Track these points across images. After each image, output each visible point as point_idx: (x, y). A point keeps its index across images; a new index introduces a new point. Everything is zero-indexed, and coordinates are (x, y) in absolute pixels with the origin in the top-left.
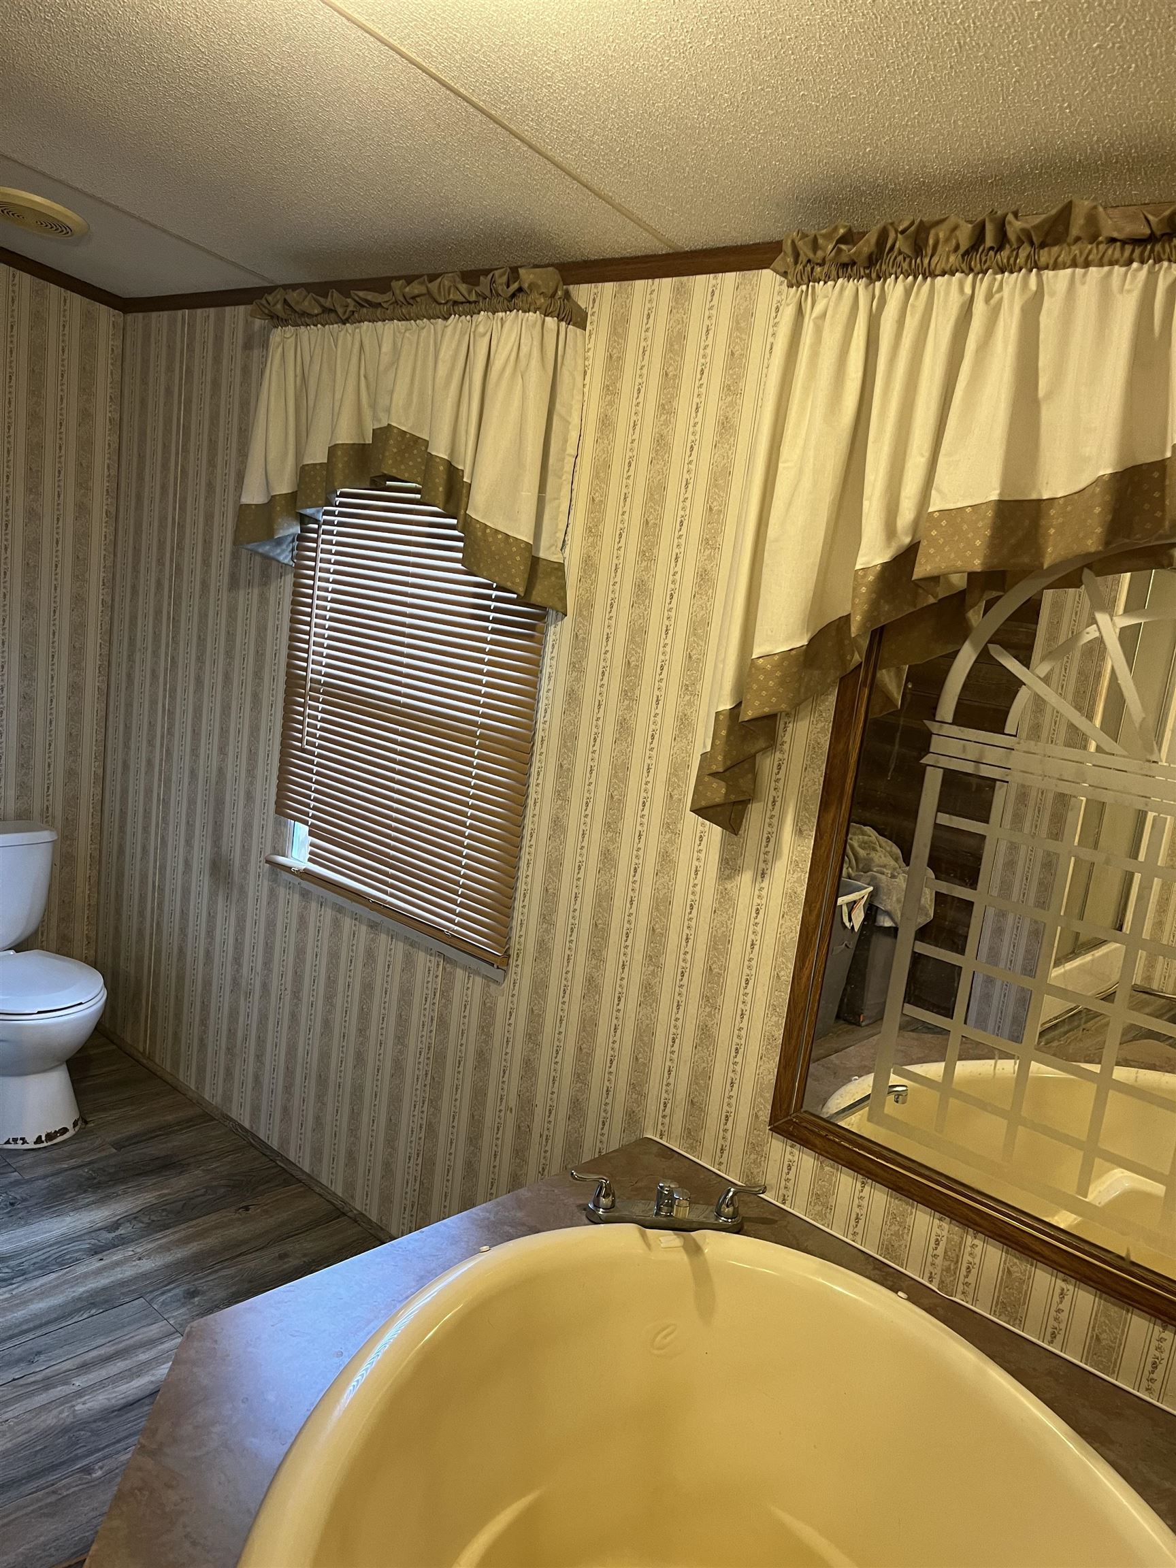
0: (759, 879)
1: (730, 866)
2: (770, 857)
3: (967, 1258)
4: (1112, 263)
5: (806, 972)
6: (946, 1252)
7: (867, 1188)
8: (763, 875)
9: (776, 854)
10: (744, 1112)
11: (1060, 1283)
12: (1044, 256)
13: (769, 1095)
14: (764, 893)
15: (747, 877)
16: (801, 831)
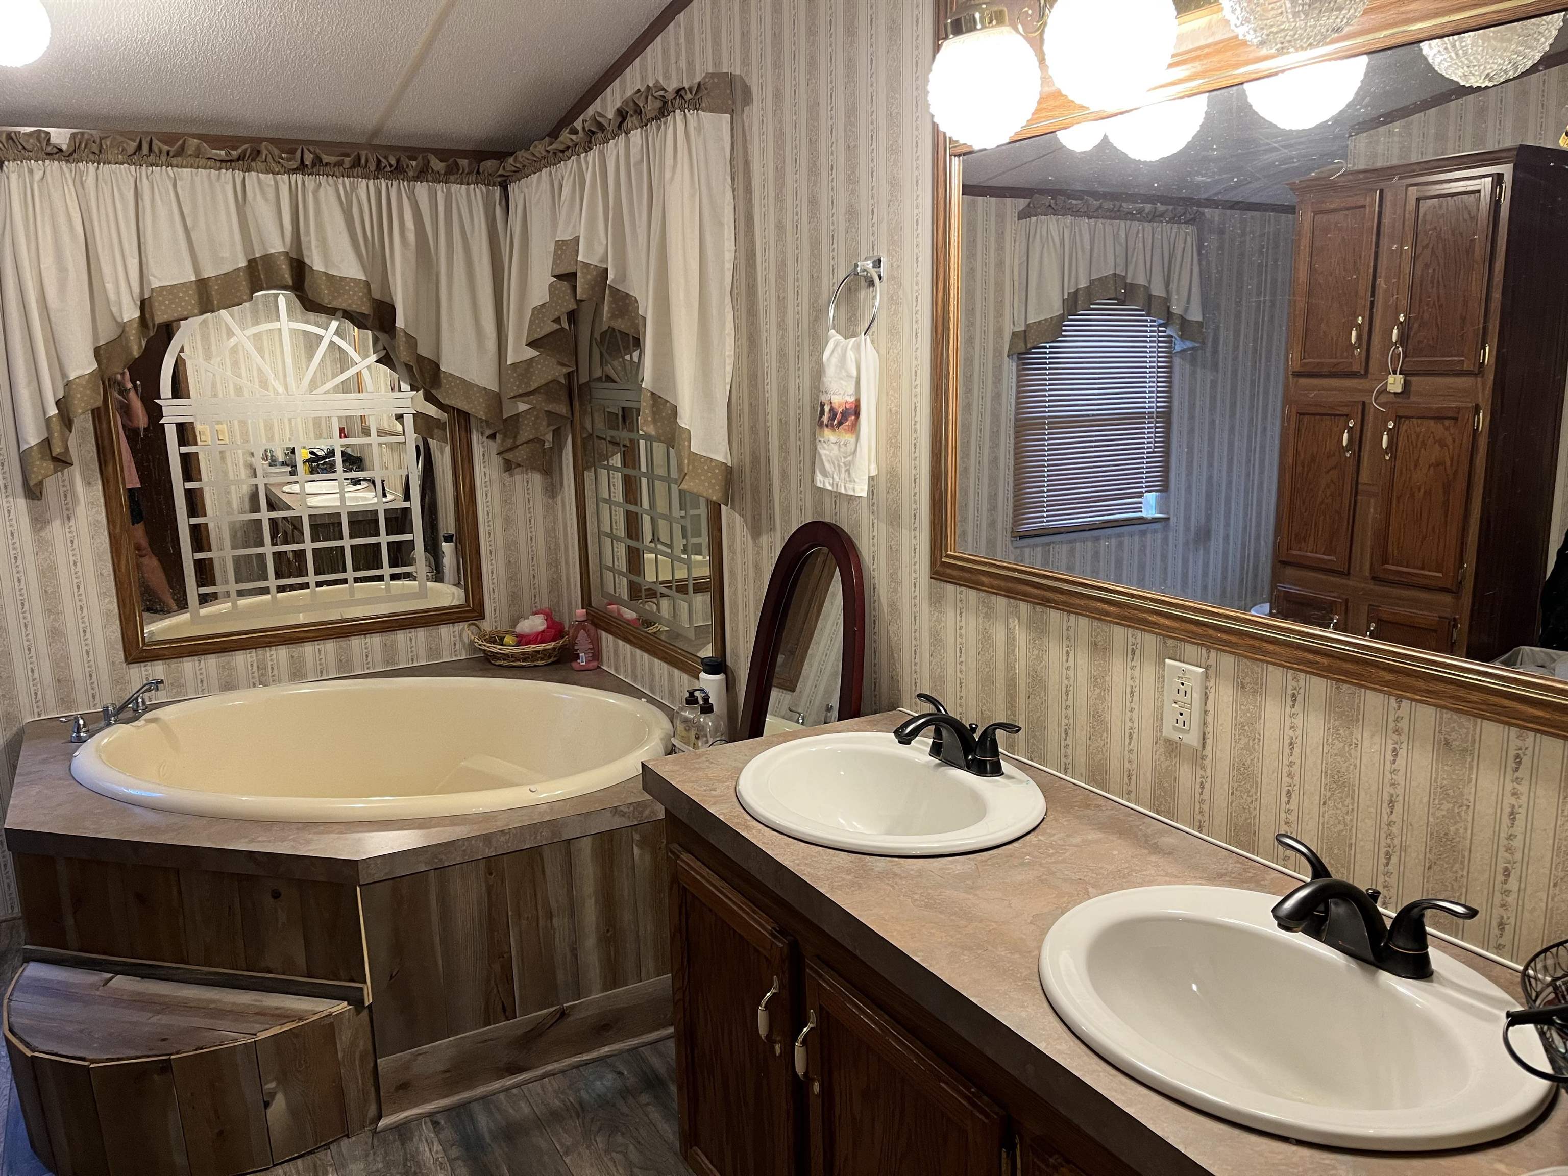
0: (66, 521)
1: (39, 521)
2: (70, 506)
3: (270, 663)
4: (210, 168)
5: (123, 562)
6: (258, 667)
7: (202, 662)
8: (69, 518)
9: (75, 502)
10: (103, 664)
11: (317, 647)
12: (174, 161)
13: (120, 646)
14: (73, 529)
15: (56, 524)
16: (90, 484)
